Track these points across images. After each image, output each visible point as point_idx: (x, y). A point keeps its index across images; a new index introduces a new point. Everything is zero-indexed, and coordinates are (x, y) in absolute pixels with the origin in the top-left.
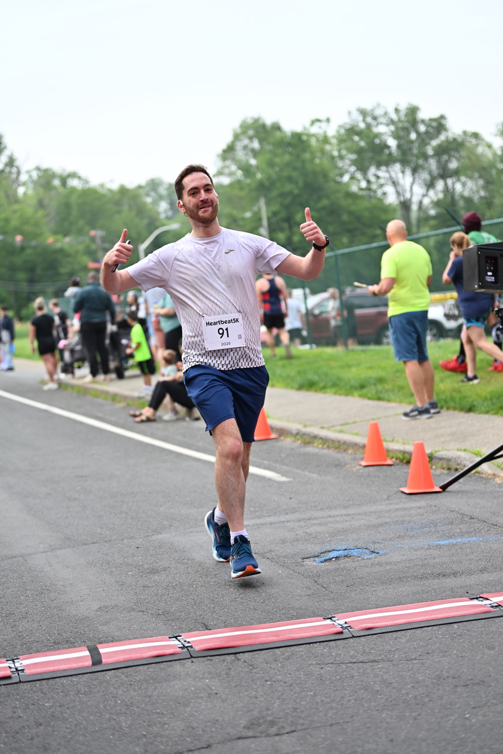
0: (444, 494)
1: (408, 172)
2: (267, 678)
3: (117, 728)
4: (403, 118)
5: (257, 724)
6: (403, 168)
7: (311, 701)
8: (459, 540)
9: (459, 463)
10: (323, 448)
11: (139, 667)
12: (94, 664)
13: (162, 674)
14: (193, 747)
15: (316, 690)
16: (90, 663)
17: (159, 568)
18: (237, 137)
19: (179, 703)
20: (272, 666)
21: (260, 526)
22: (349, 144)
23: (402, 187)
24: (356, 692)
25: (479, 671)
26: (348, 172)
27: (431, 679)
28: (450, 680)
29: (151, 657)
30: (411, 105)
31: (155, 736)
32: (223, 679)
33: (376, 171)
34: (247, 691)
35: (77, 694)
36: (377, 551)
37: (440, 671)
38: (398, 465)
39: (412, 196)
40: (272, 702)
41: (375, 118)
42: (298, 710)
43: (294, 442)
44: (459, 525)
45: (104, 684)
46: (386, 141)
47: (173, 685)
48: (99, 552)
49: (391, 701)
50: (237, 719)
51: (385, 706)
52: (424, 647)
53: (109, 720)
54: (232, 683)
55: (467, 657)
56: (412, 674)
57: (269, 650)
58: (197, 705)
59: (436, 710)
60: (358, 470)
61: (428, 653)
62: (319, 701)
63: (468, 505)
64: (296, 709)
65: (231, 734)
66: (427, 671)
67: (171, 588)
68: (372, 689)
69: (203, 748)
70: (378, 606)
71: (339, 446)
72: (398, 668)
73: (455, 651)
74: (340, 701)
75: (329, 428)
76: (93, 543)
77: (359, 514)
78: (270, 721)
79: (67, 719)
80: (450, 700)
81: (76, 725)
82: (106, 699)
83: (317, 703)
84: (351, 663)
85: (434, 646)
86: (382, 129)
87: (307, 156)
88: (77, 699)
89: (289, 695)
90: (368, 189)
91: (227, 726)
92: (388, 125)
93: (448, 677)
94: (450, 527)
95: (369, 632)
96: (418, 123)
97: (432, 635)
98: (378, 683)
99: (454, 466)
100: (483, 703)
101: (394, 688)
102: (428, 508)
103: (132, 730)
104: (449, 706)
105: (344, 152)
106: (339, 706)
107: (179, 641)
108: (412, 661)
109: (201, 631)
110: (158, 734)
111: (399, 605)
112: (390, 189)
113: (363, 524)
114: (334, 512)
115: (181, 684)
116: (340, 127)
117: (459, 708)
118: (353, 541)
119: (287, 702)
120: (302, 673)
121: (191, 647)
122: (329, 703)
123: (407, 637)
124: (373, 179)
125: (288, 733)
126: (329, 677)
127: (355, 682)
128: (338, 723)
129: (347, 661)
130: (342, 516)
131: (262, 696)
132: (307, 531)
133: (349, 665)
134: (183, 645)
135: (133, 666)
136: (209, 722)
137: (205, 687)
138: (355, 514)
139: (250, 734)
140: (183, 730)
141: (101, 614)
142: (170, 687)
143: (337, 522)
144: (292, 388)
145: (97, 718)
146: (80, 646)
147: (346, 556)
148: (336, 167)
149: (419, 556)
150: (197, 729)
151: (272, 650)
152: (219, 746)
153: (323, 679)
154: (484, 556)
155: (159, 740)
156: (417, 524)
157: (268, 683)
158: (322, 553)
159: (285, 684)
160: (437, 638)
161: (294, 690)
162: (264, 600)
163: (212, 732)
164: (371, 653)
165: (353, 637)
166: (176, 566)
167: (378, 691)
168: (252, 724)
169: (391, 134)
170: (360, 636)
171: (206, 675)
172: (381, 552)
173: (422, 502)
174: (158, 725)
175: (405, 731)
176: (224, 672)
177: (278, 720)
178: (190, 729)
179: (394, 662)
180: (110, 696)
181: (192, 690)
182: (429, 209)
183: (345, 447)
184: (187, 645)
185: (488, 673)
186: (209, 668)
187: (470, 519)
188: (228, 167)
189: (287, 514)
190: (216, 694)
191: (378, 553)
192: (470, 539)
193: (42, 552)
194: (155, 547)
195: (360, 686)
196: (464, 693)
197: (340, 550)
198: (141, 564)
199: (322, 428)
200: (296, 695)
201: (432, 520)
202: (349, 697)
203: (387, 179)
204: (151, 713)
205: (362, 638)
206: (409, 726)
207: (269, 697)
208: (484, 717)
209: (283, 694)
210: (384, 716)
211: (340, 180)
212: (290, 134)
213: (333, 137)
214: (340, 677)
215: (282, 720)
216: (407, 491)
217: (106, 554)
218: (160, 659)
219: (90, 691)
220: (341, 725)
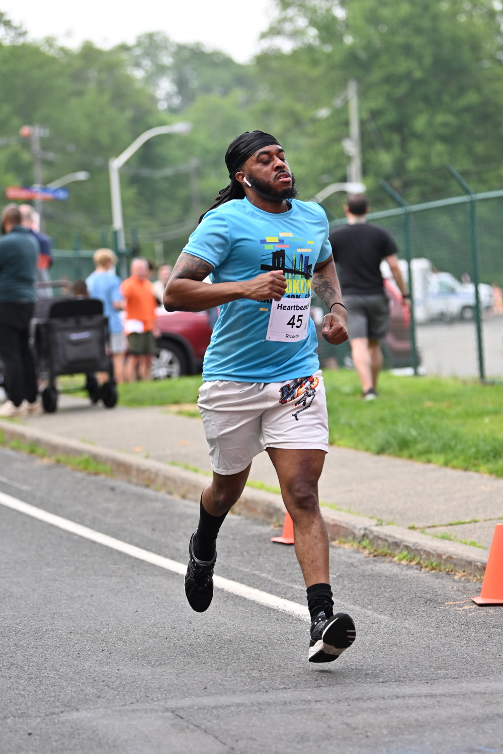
10: (409, 567)
21: (263, 707)
43: (358, 552)
60: (467, 612)
71: (439, 565)
75: (423, 530)
77: (451, 696)
87: (444, 7)
113: (457, 714)
114: (407, 690)
130: (419, 696)
132: (350, 721)
138: (444, 695)
143: (407, 707)
144: (367, 449)
183: (449, 567)
188: (291, 20)
194: (63, 735)
199: (412, 528)
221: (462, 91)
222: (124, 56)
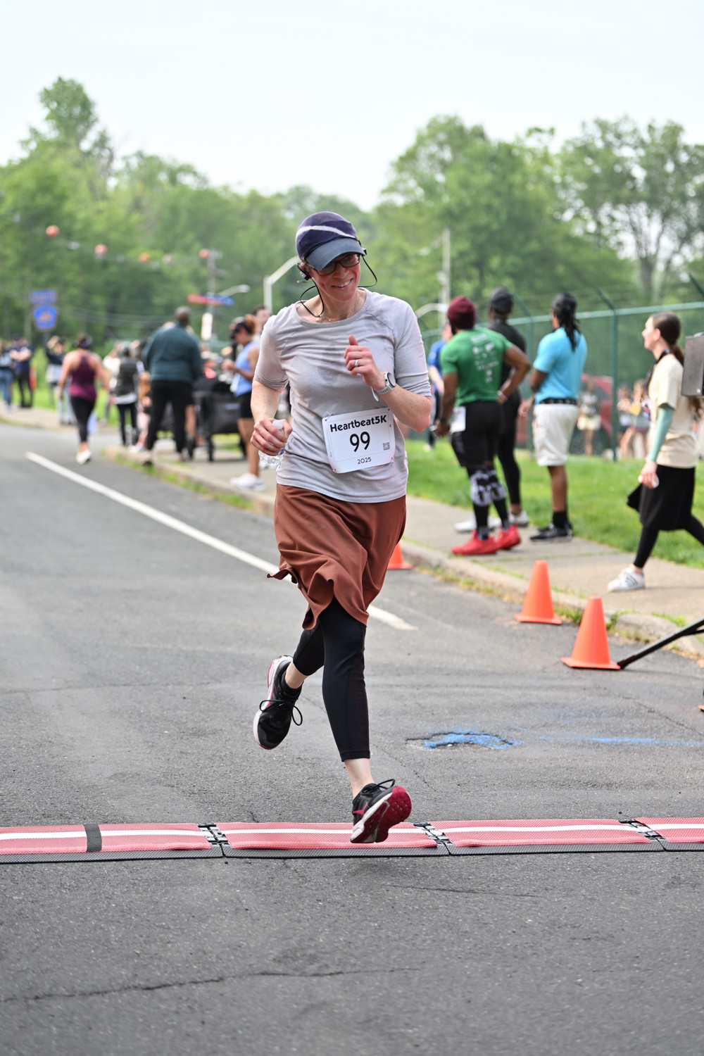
0: (622, 673)
1: (657, 218)
2: (321, 897)
3: (103, 940)
4: (658, 140)
5: (292, 958)
6: (650, 212)
7: (373, 935)
8: (627, 739)
9: (652, 632)
10: (469, 590)
11: (151, 861)
12: (89, 850)
13: (179, 875)
14: (199, 978)
15: (382, 921)
16: (85, 848)
17: (207, 730)
18: (421, 141)
19: (193, 917)
20: (331, 881)
22: (579, 168)
23: (646, 237)
24: (436, 931)
25: (610, 922)
26: (572, 207)
27: (543, 924)
28: (568, 929)
29: (169, 850)
30: (673, 123)
31: (151, 957)
32: (261, 891)
33: (611, 210)
34: (289, 911)
35: (58, 888)
36: (511, 741)
37: (558, 916)
38: (568, 625)
39: (657, 250)
40: (320, 930)
41: (619, 136)
42: (352, 946)
43: (433, 576)
44: (632, 718)
45: (99, 879)
46: (630, 170)
47: (192, 891)
48: (131, 697)
49: (481, 948)
50: (267, 947)
51: (470, 953)
52: (542, 880)
53: (95, 928)
54: (270, 898)
55: (599, 900)
56: (517, 915)
57: (332, 859)
58: (217, 922)
59: (539, 968)
60: (511, 626)
61: (546, 889)
62: (383, 936)
63: (651, 692)
64: (350, 943)
65: (255, 966)
66: (539, 914)
67: (218, 758)
68: (459, 930)
69: (212, 981)
70: (493, 818)
71: (492, 591)
72: (501, 904)
73: (584, 891)
74: (412, 939)
76: (125, 685)
77: (497, 687)
78: (310, 955)
79: (39, 921)
80: (561, 956)
81: (49, 930)
82: (96, 900)
83: (380, 938)
84: (439, 889)
85: (558, 881)
86: (627, 152)
87: (517, 178)
88: (58, 895)
89: (345, 923)
90: (598, 234)
91: (251, 955)
92: (635, 148)
93: (566, 925)
94: (618, 719)
95: (474, 850)
96: (679, 149)
97: (558, 865)
98: (468, 921)
99: (644, 636)
100: (606, 966)
101: (489, 931)
102: (595, 690)
103: (122, 945)
104: (558, 964)
105: (569, 179)
106: (408, 947)
107: (211, 832)
108: (522, 897)
109: (244, 822)
110: (156, 954)
111: (523, 818)
112: (628, 238)
113: (500, 701)
114: (464, 681)
115: (202, 891)
116: (568, 142)
117: (571, 969)
118: (480, 723)
119: (340, 932)
120: (369, 895)
121: (226, 842)
122: (396, 940)
123: (523, 863)
124: (605, 221)
125: (331, 974)
126: (404, 906)
127: (438, 916)
128: (403, 969)
129: (434, 887)
130: (473, 686)
131: (308, 920)
132: (421, 702)
133: (435, 892)
134: (216, 839)
135: (142, 859)
136: (229, 946)
137: (233, 898)
138: (492, 687)
139: (280, 970)
140: (191, 954)
141: (115, 783)
142: (187, 893)
143: (464, 694)
144: (444, 501)
145: (79, 923)
146: (77, 824)
147: (467, 743)
148: (556, 198)
149: (566, 755)
150: (210, 955)
151: (335, 860)
152: (235, 981)
153: (396, 908)
154: (654, 766)
155: (156, 964)
156: (574, 710)
157: (321, 903)
158: (434, 735)
159: (342, 908)
160: (563, 869)
161: (353, 918)
162: (340, 791)
163: (229, 961)
164: (469, 879)
165: (450, 854)
166: (232, 729)
167: (466, 932)
168: (286, 957)
169: (638, 160)
170: (459, 855)
171: (239, 882)
172: (516, 743)
173: (588, 679)
174: (158, 943)
175: (490, 991)
176: (263, 882)
177: (321, 955)
178: (201, 953)
179: (497, 896)
180: (103, 895)
181: (214, 901)
182: (679, 273)
183: (500, 592)
184: (220, 839)
185: (622, 926)
186: (245, 874)
187: (649, 712)
188: (404, 181)
189: (399, 675)
190: (247, 910)
191: (511, 744)
192: (642, 740)
193: (53, 689)
194: (209, 700)
195: (443, 923)
196: (581, 950)
197: (460, 734)
198: (184, 721)
200: (353, 925)
201: (596, 707)
202: (425, 935)
203: (626, 223)
204: (153, 926)
205: (461, 857)
206: (497, 984)
207: (316, 922)
208: (602, 984)
209: (336, 921)
210: (467, 966)
211: (559, 218)
212: (496, 145)
213: (557, 156)
214: (419, 906)
215: (328, 955)
216: (572, 662)
217: (140, 703)
218: (180, 854)
219: (77, 886)
220: (406, 973)
221: (528, 239)
222: (280, 203)
